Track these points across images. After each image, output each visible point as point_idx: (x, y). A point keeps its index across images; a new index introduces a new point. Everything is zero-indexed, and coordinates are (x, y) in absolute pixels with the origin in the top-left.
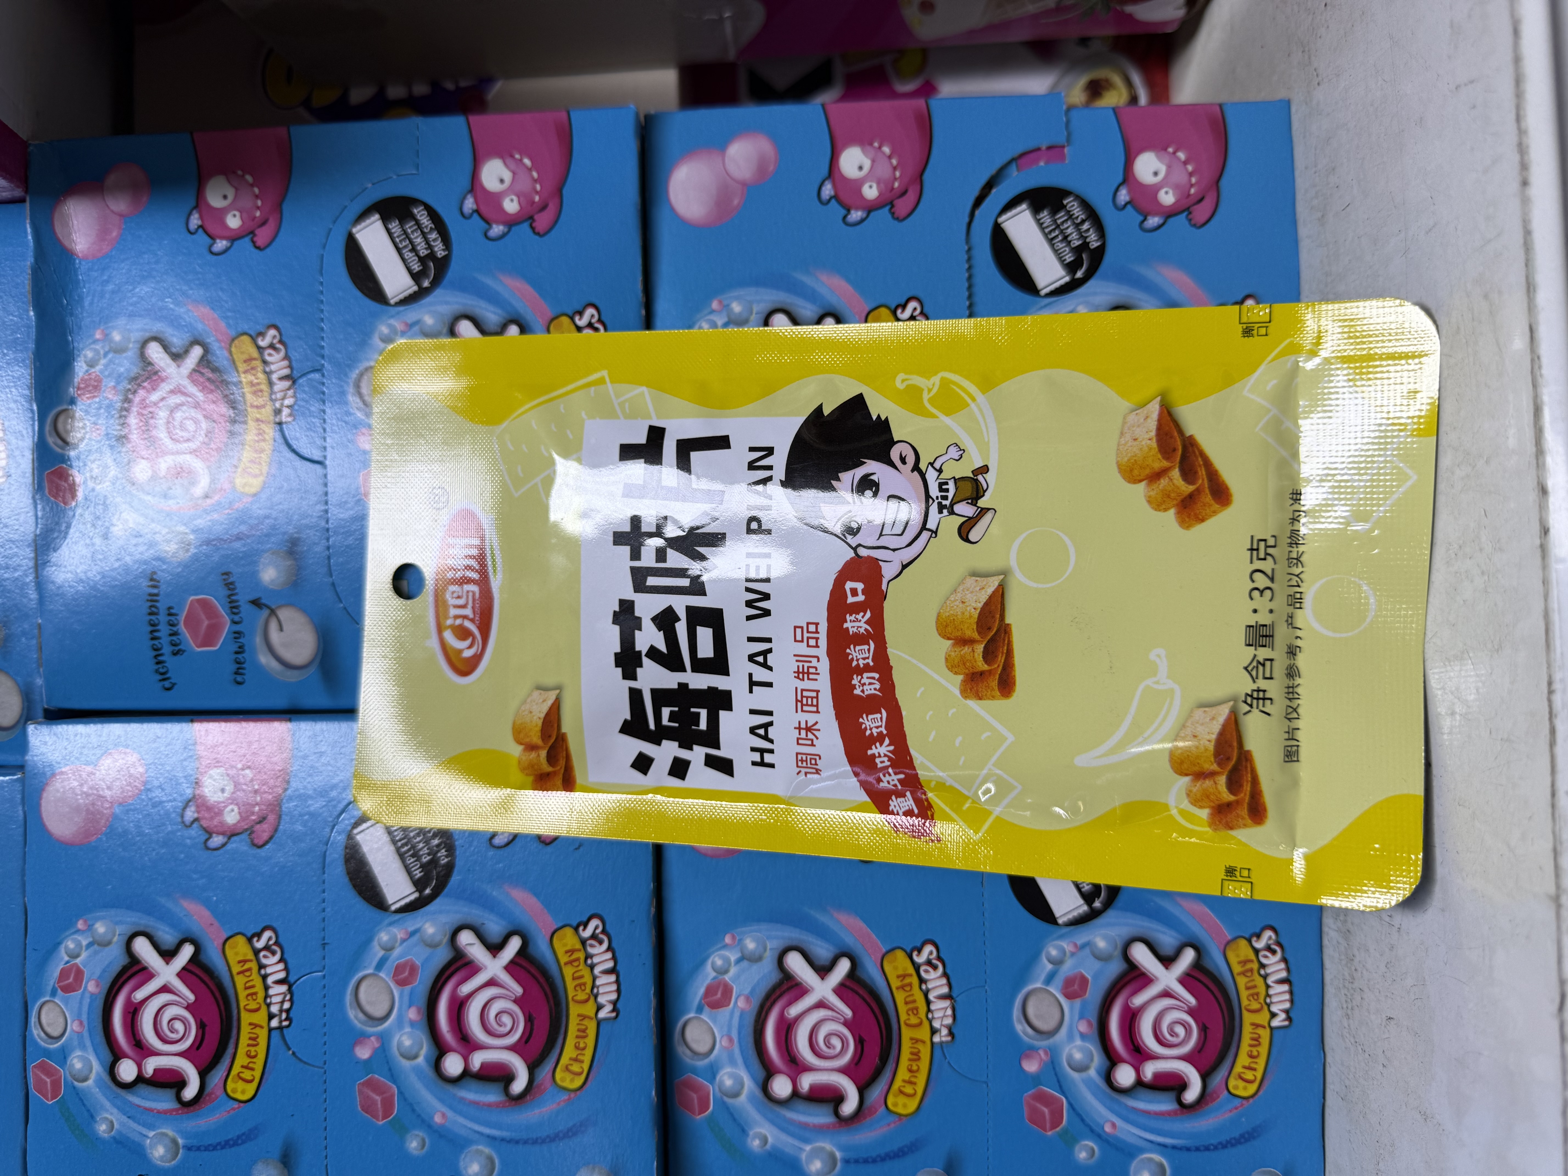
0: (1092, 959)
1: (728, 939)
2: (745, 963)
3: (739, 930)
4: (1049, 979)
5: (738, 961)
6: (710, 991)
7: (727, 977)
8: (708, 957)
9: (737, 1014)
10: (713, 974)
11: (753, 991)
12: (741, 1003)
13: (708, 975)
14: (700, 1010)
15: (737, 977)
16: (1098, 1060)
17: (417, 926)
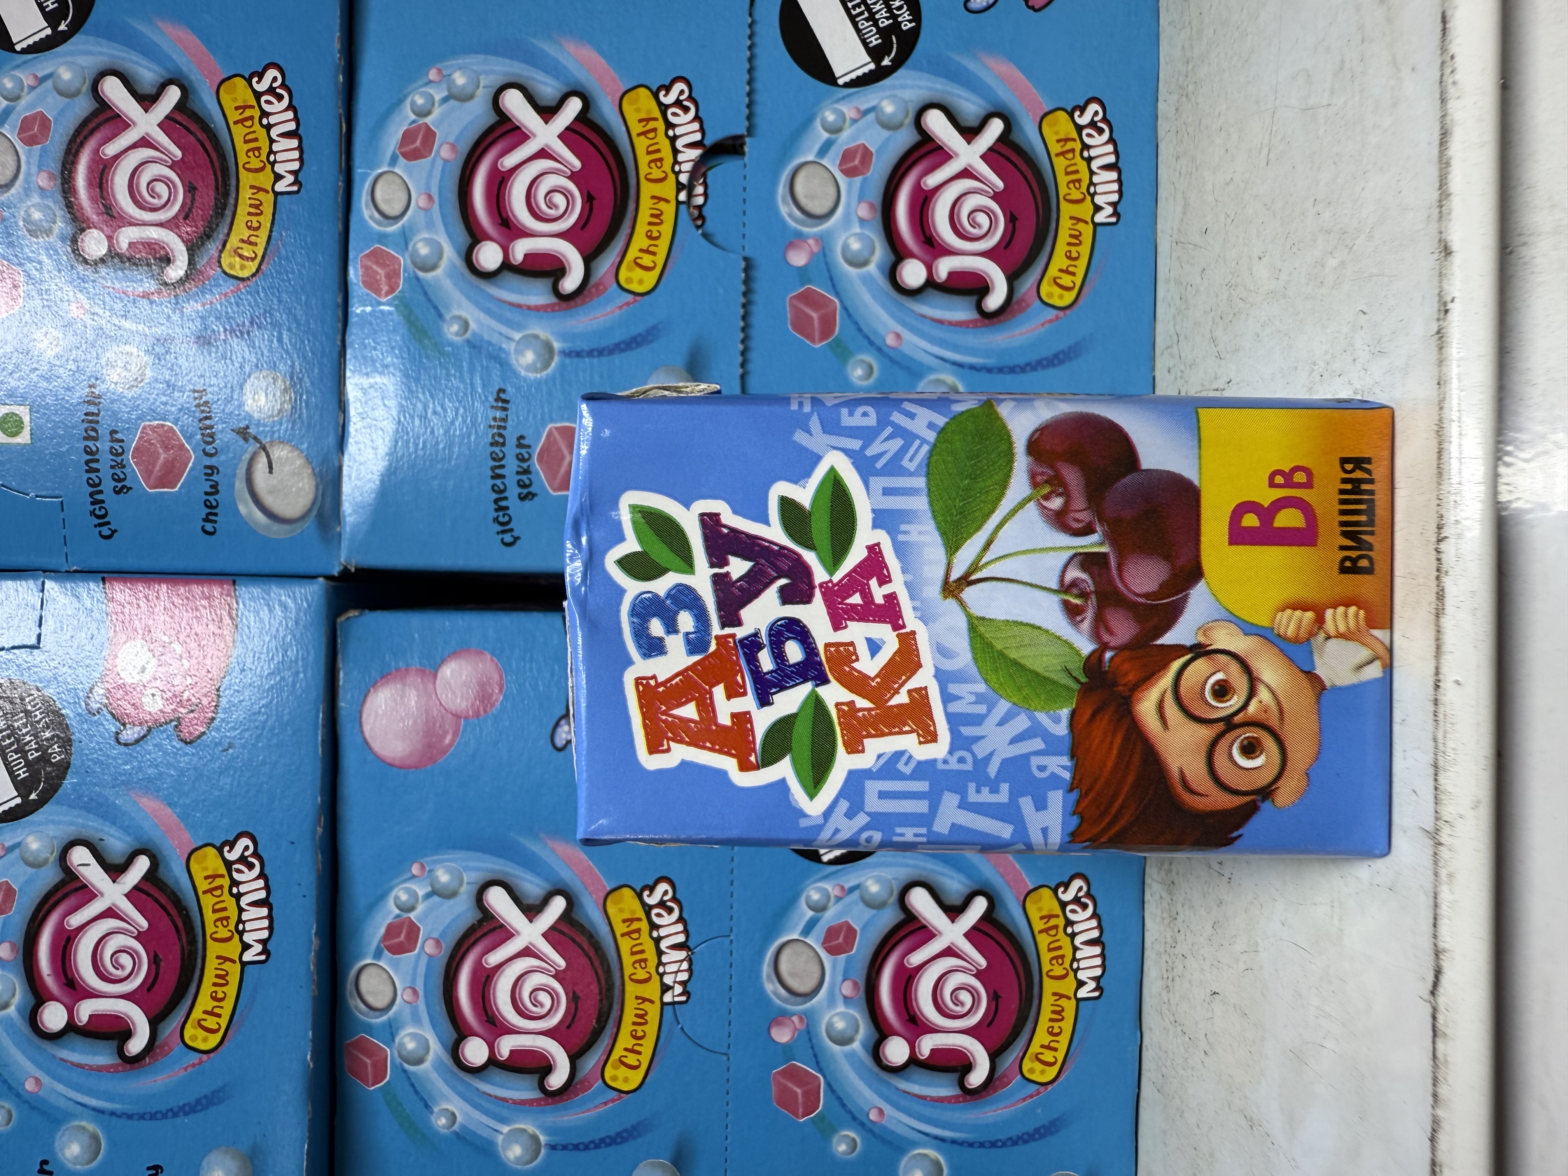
0: (861, 905)
1: (415, 869)
2: (436, 899)
3: (429, 859)
4: (808, 929)
5: (428, 896)
6: (392, 931)
7: (412, 915)
8: (391, 889)
9: (424, 960)
10: (397, 912)
11: (443, 933)
12: (430, 948)
13: (389, 912)
14: (378, 955)
15: (425, 915)
16: (864, 1031)
17: (18, 840)
